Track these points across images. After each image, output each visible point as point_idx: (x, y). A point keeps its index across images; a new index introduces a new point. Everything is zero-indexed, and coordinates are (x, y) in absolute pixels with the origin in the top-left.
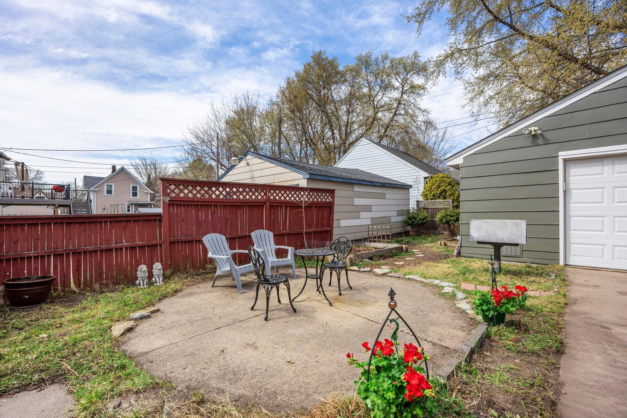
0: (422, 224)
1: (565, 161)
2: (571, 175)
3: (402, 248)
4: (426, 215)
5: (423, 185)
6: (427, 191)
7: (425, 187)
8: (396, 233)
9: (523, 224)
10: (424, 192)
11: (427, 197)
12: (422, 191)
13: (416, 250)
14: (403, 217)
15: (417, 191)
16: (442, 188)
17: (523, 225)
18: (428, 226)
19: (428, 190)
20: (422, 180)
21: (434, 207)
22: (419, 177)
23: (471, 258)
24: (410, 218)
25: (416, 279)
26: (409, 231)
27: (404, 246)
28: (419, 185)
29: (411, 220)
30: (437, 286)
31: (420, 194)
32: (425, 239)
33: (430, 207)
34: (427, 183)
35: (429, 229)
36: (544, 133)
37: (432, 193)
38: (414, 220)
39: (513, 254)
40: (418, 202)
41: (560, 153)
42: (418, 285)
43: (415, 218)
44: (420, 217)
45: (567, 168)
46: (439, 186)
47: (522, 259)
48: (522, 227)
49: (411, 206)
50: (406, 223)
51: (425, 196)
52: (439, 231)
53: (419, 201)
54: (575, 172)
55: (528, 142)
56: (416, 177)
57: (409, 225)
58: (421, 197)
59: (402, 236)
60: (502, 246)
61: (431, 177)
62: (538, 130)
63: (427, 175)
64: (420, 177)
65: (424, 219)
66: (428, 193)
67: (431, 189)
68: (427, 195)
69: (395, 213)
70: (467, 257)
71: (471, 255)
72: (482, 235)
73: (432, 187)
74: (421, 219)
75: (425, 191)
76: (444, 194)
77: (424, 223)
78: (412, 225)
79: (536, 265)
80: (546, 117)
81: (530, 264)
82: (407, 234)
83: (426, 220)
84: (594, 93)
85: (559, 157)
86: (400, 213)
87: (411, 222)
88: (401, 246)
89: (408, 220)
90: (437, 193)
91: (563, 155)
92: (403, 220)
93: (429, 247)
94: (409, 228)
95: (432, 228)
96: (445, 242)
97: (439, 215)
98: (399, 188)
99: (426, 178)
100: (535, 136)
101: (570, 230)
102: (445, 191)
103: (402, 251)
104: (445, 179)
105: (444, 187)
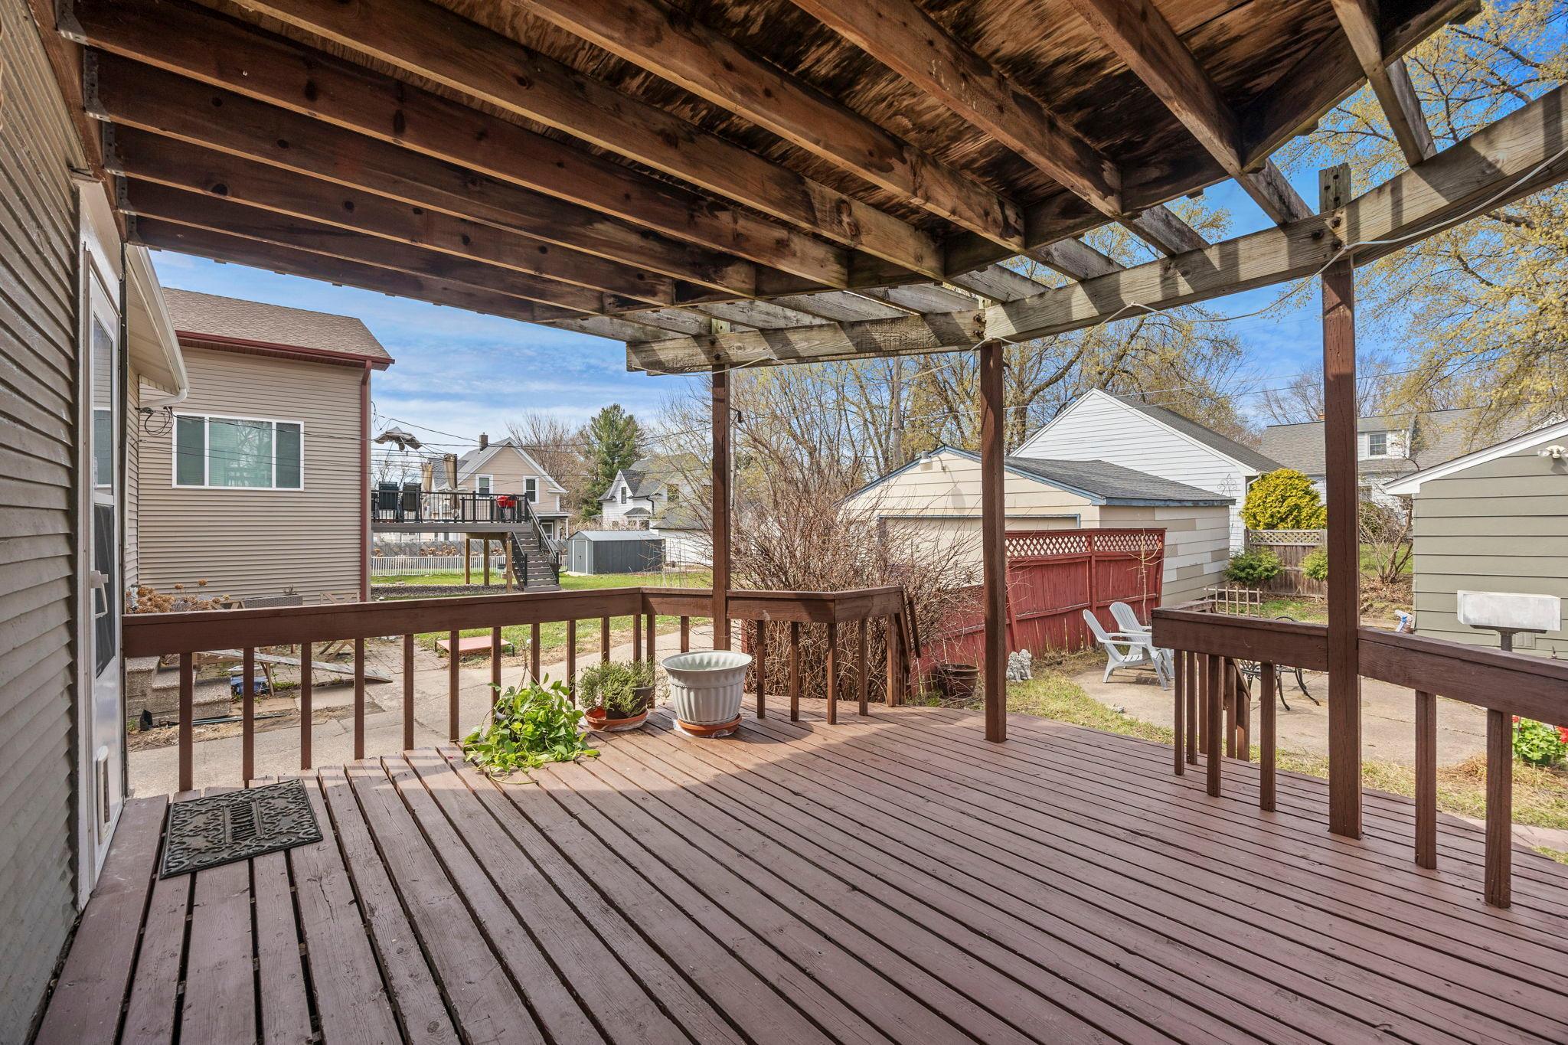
4: (1275, 560)
5: (1244, 495)
6: (1254, 507)
7: (1249, 499)
9: (1555, 602)
10: (1248, 508)
11: (1255, 518)
12: (1242, 506)
14: (1222, 563)
16: (1291, 502)
17: (1555, 604)
19: (1258, 505)
20: (1242, 481)
21: (1287, 544)
22: (1232, 476)
24: (1241, 567)
28: (1235, 493)
29: (1242, 571)
31: (1236, 512)
33: (1275, 543)
34: (1252, 488)
37: (1268, 511)
38: (1251, 572)
40: (1247, 531)
43: (1251, 567)
44: (1265, 564)
46: (1284, 499)
48: (1553, 607)
51: (1251, 515)
52: (1299, 592)
53: (1250, 532)
55: (1547, 468)
56: (1226, 476)
58: (1239, 519)
61: (1263, 477)
63: (1253, 472)
64: (1237, 475)
65: (1273, 568)
66: (1257, 509)
67: (1263, 502)
68: (1255, 515)
69: (1208, 557)
73: (1266, 498)
74: (1266, 570)
75: (1250, 506)
76: (1295, 513)
83: (1276, 572)
86: (1214, 556)
87: (1244, 575)
89: (1237, 571)
90: (1279, 512)
95: (1285, 588)
99: (1249, 479)
102: (1297, 507)
104: (1297, 482)
105: (1294, 499)
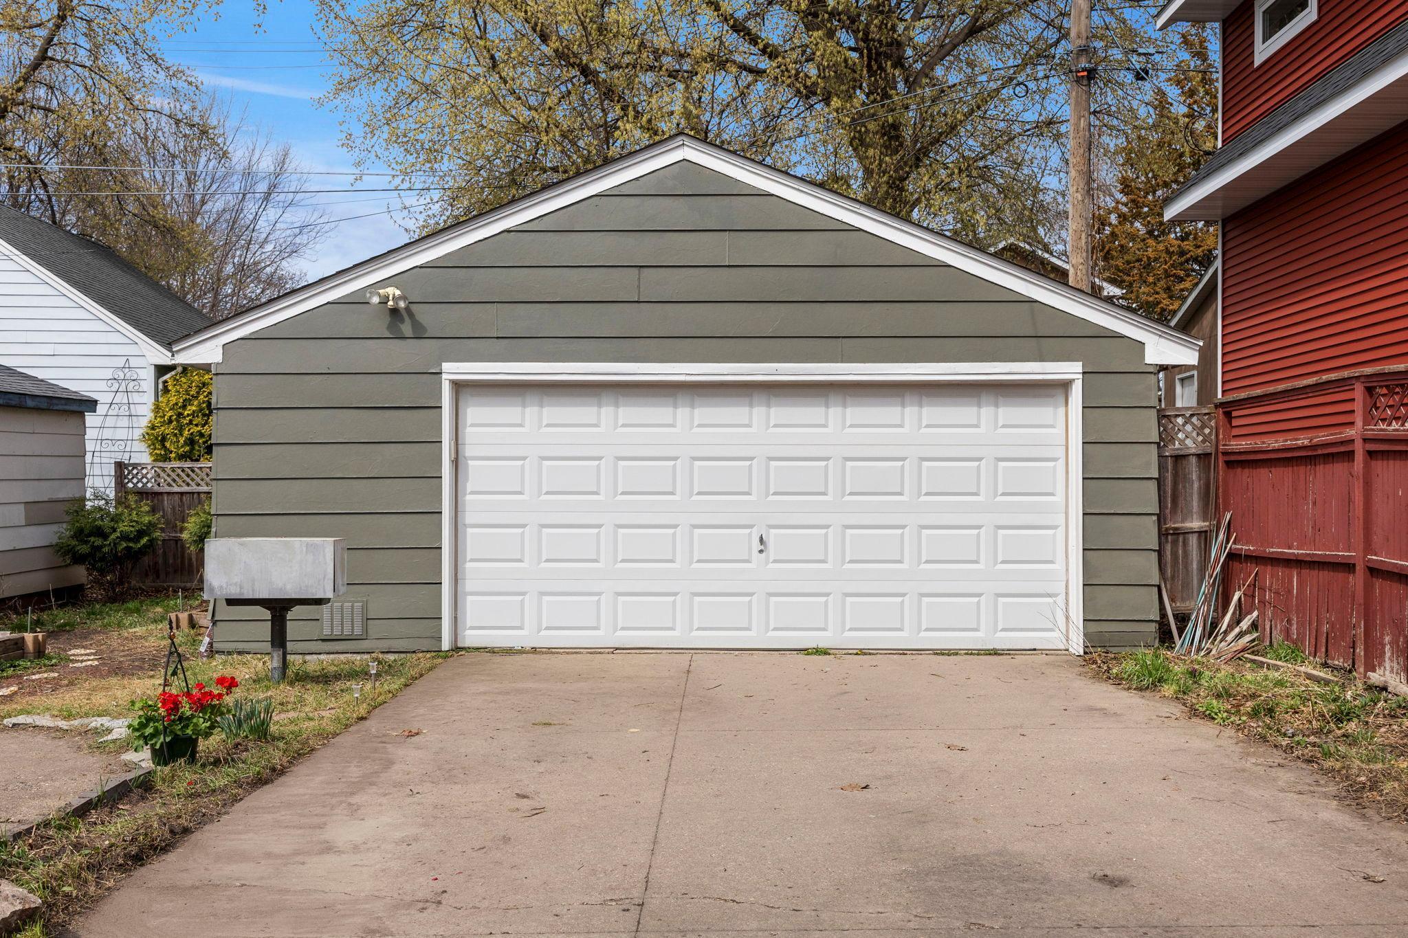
0: (133, 556)
1: (458, 386)
2: (469, 422)
3: (19, 644)
4: (146, 519)
5: (149, 398)
6: (163, 424)
7: (157, 408)
8: (22, 597)
9: (326, 545)
10: (153, 428)
11: (164, 447)
12: (144, 422)
13: (83, 651)
14: (55, 528)
15: (124, 422)
17: (327, 550)
18: (160, 561)
19: (170, 421)
20: (148, 375)
21: (185, 489)
22: (134, 362)
23: (240, 653)
24: (79, 534)
25: (37, 723)
26: (81, 587)
27: (29, 637)
28: (135, 398)
29: (86, 542)
30: (96, 732)
31: (137, 433)
32: (138, 611)
33: (167, 489)
34: (165, 390)
35: (162, 576)
36: (414, 308)
37: (186, 433)
38: (99, 542)
39: (337, 632)
40: (120, 466)
41: (446, 366)
42: (40, 738)
43: (100, 533)
44: (123, 527)
45: (460, 404)
47: (364, 645)
48: (324, 556)
49: (89, 482)
50: (65, 554)
51: (156, 440)
53: (126, 466)
54: (477, 413)
55: (381, 326)
56: (121, 362)
57: (78, 559)
58: (143, 446)
59: (50, 608)
60: (288, 609)
61: (184, 368)
62: (400, 298)
63: (165, 357)
64: (140, 362)
65: (141, 534)
66: (168, 430)
67: (180, 415)
68: (164, 439)
69: (17, 514)
70: (229, 653)
71: (241, 646)
72: (236, 579)
73: (184, 407)
74: (125, 537)
75: (157, 423)
77: (142, 552)
78: (90, 559)
79: (396, 656)
80: (421, 267)
81: (381, 656)
82: (70, 596)
83: (145, 540)
84: (508, 231)
85: (444, 376)
86: (37, 513)
87: (84, 549)
88: (16, 635)
89: (74, 542)
90: (201, 435)
91: (453, 370)
92: (55, 541)
93: (141, 637)
94: (80, 574)
95: (175, 571)
96: (191, 617)
97: (193, 519)
98: (38, 410)
99: (161, 370)
100: (395, 311)
101: (465, 562)
103: (23, 656)
